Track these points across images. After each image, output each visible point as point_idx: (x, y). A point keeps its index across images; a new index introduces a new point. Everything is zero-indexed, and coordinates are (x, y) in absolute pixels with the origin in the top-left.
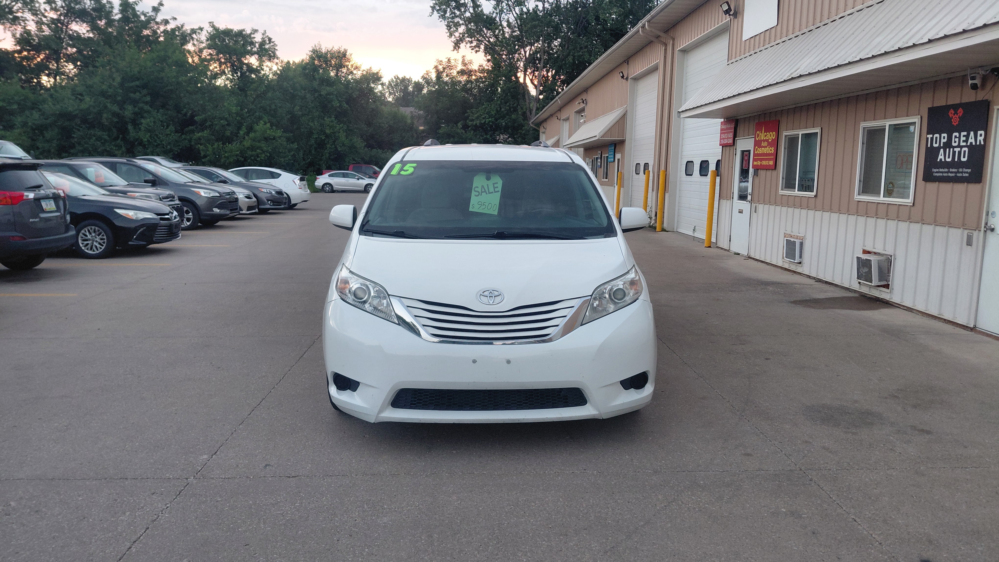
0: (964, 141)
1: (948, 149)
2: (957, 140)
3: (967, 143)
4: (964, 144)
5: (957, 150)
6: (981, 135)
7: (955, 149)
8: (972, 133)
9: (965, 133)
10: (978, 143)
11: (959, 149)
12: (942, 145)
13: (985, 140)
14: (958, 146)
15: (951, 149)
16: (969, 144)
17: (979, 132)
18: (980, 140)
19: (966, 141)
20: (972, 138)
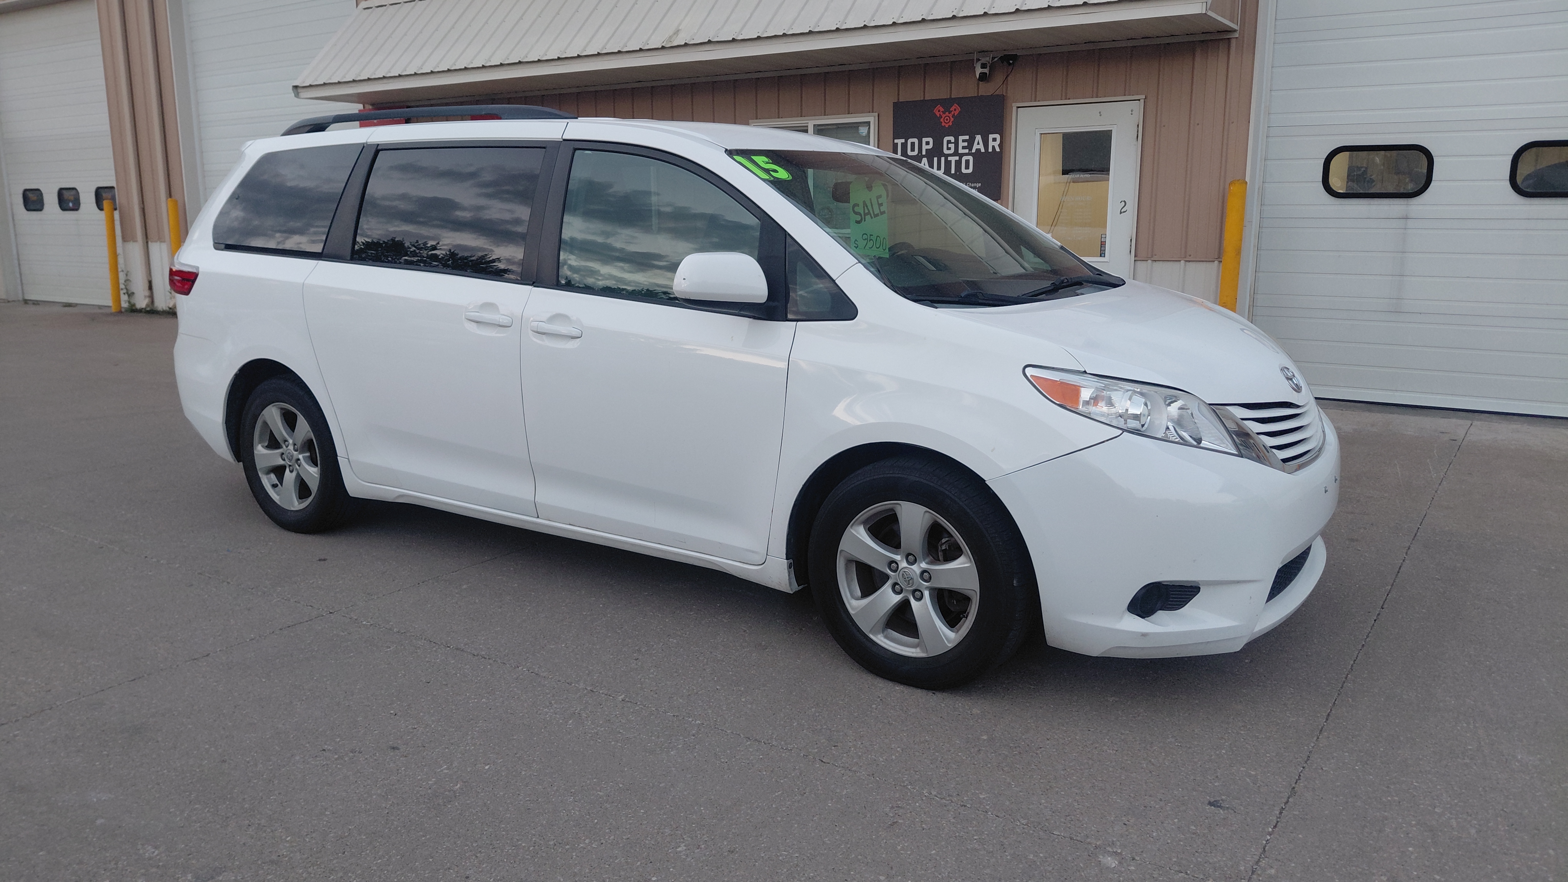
0: (964, 148)
1: (936, 159)
2: (952, 146)
3: (971, 149)
4: (967, 151)
5: (953, 159)
6: (994, 140)
7: (949, 158)
8: (978, 138)
9: (967, 137)
10: (990, 150)
11: (957, 158)
12: (924, 153)
13: (1001, 146)
14: (956, 153)
15: (943, 159)
16: (974, 151)
17: (991, 136)
18: (993, 147)
19: (970, 147)
20: (978, 144)
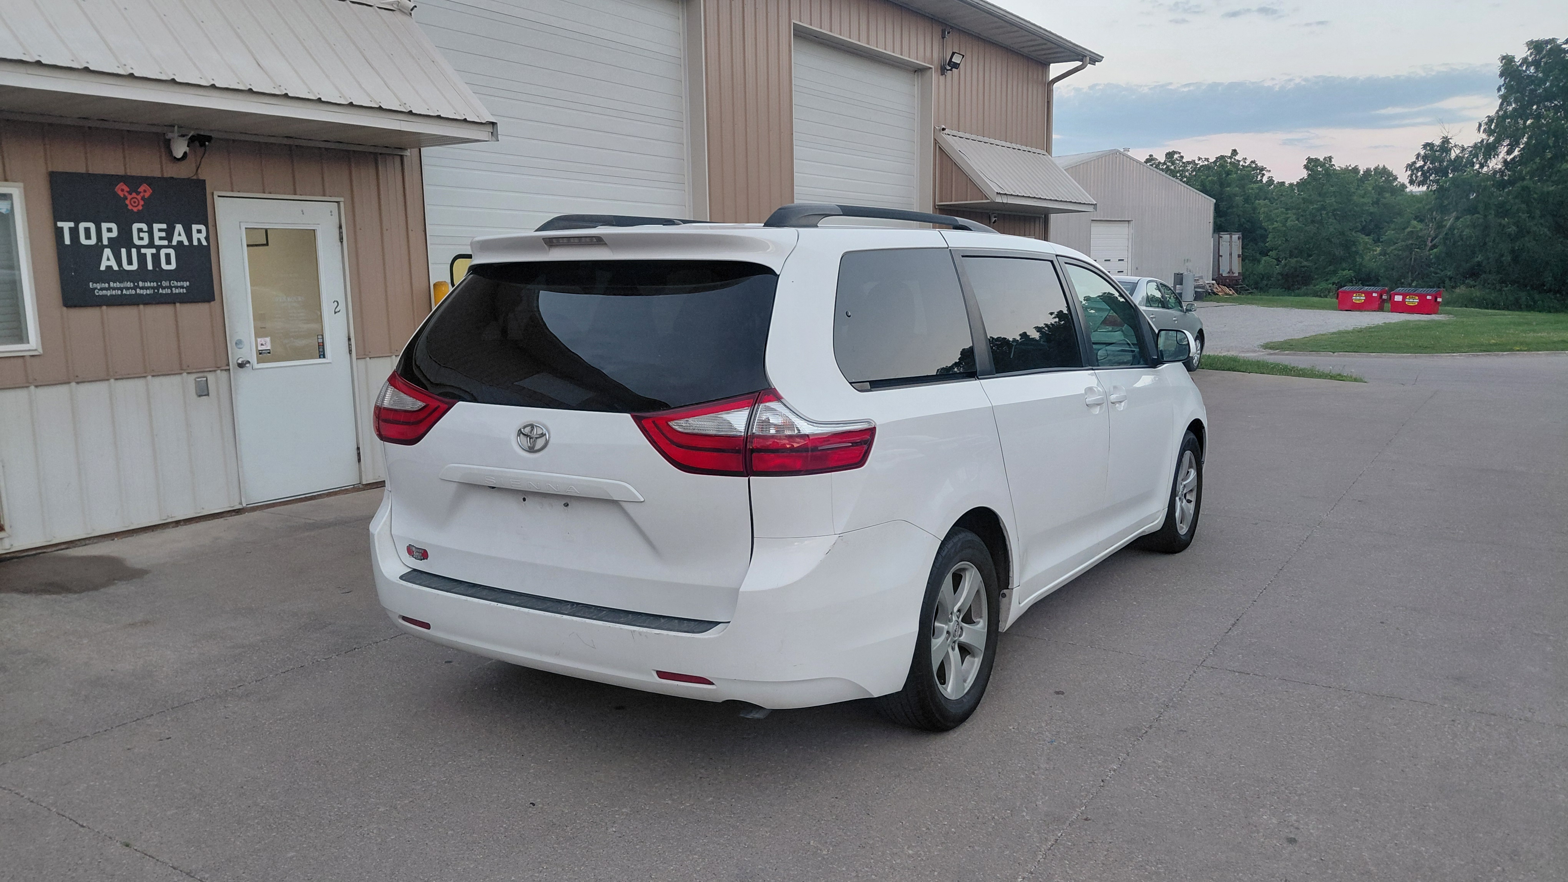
0: (161, 238)
1: (123, 251)
2: (145, 236)
3: (170, 241)
4: (165, 243)
5: (149, 252)
6: (199, 231)
7: (143, 251)
8: (179, 228)
9: (164, 226)
10: (195, 243)
11: (154, 251)
12: (105, 242)
13: (207, 238)
14: (151, 245)
15: (134, 251)
16: (174, 243)
17: (195, 227)
18: (199, 240)
19: (169, 236)
20: (180, 235)
